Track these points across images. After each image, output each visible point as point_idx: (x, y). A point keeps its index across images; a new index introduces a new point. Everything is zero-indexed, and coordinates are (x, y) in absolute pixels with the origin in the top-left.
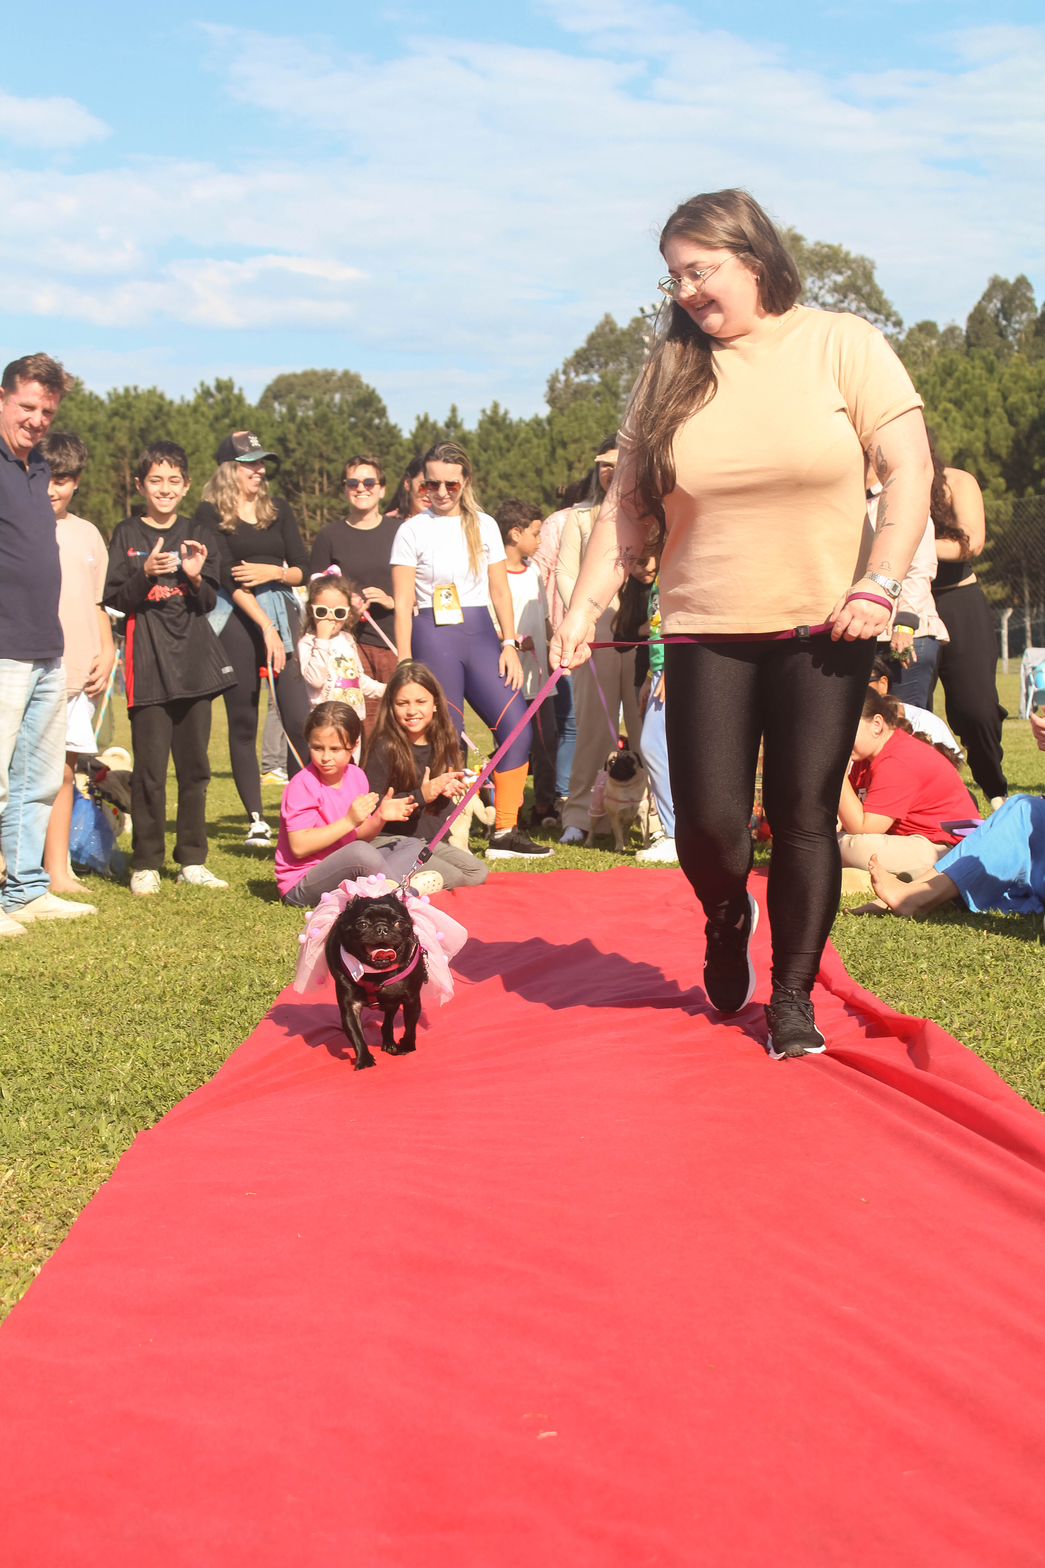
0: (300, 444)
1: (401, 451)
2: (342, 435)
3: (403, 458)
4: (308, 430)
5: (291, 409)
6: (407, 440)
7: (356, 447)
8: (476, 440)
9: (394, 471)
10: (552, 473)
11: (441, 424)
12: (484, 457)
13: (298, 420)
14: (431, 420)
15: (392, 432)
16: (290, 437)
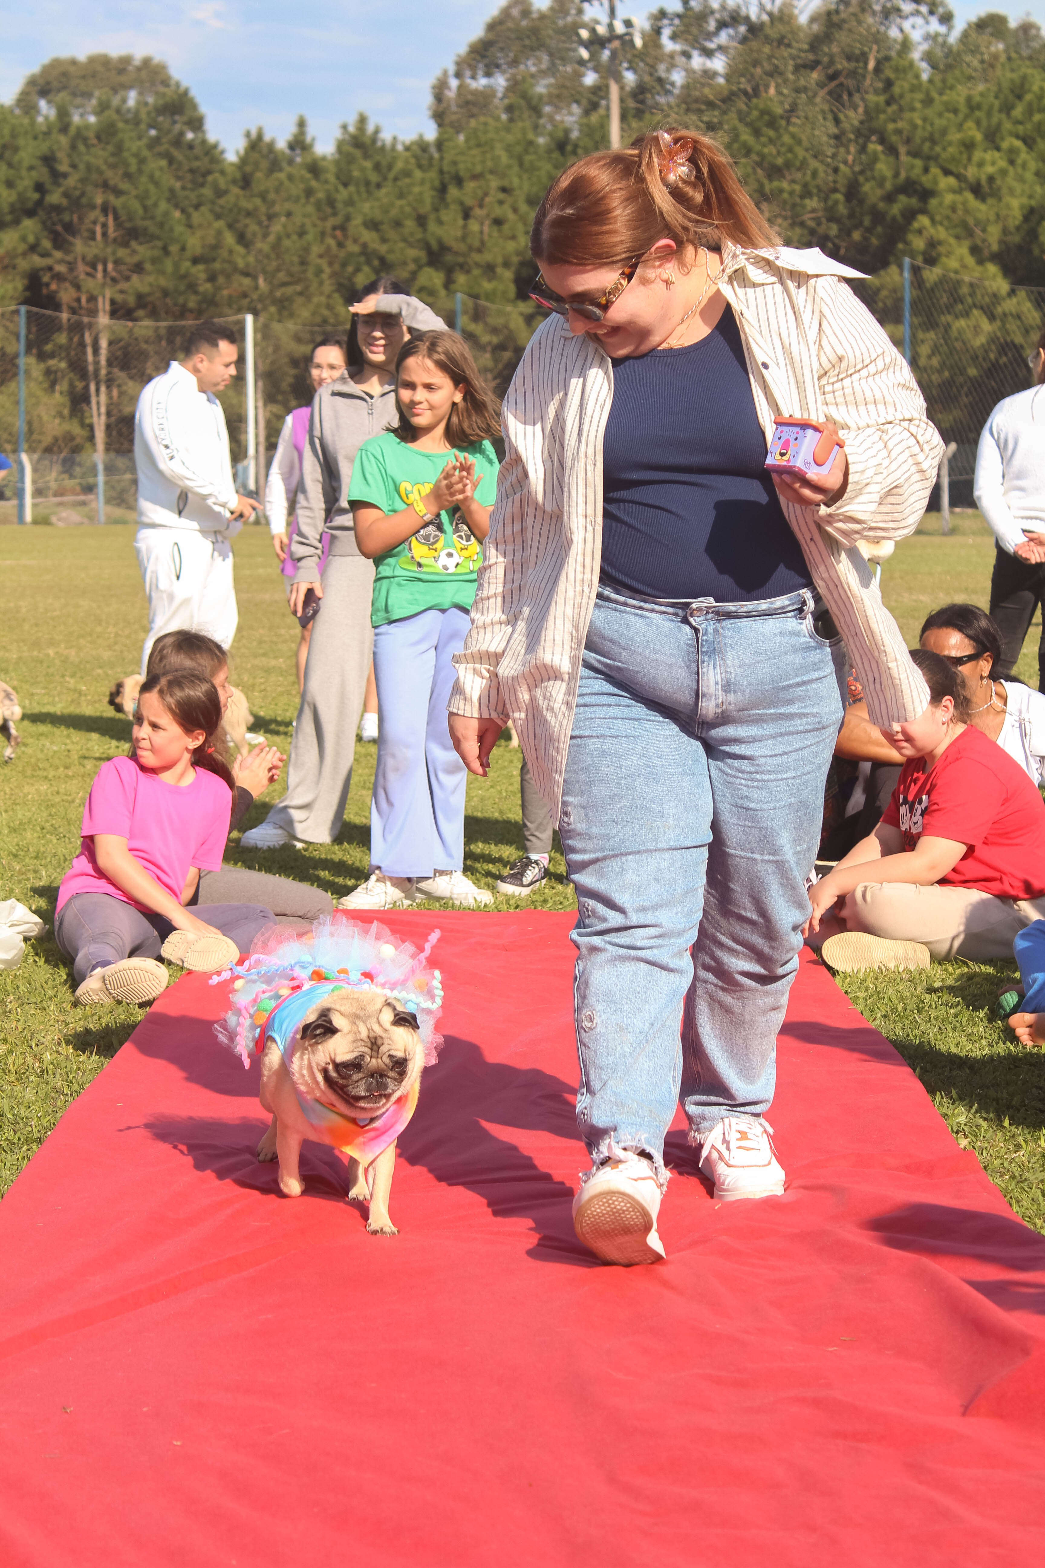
0: (74, 166)
1: (222, 183)
2: (136, 155)
3: (226, 192)
4: (88, 146)
5: (63, 113)
6: (232, 164)
7: (157, 174)
8: (332, 169)
9: (211, 211)
10: (440, 222)
11: (281, 144)
12: (343, 194)
13: (72, 130)
14: (267, 138)
15: (211, 152)
16: (61, 155)
